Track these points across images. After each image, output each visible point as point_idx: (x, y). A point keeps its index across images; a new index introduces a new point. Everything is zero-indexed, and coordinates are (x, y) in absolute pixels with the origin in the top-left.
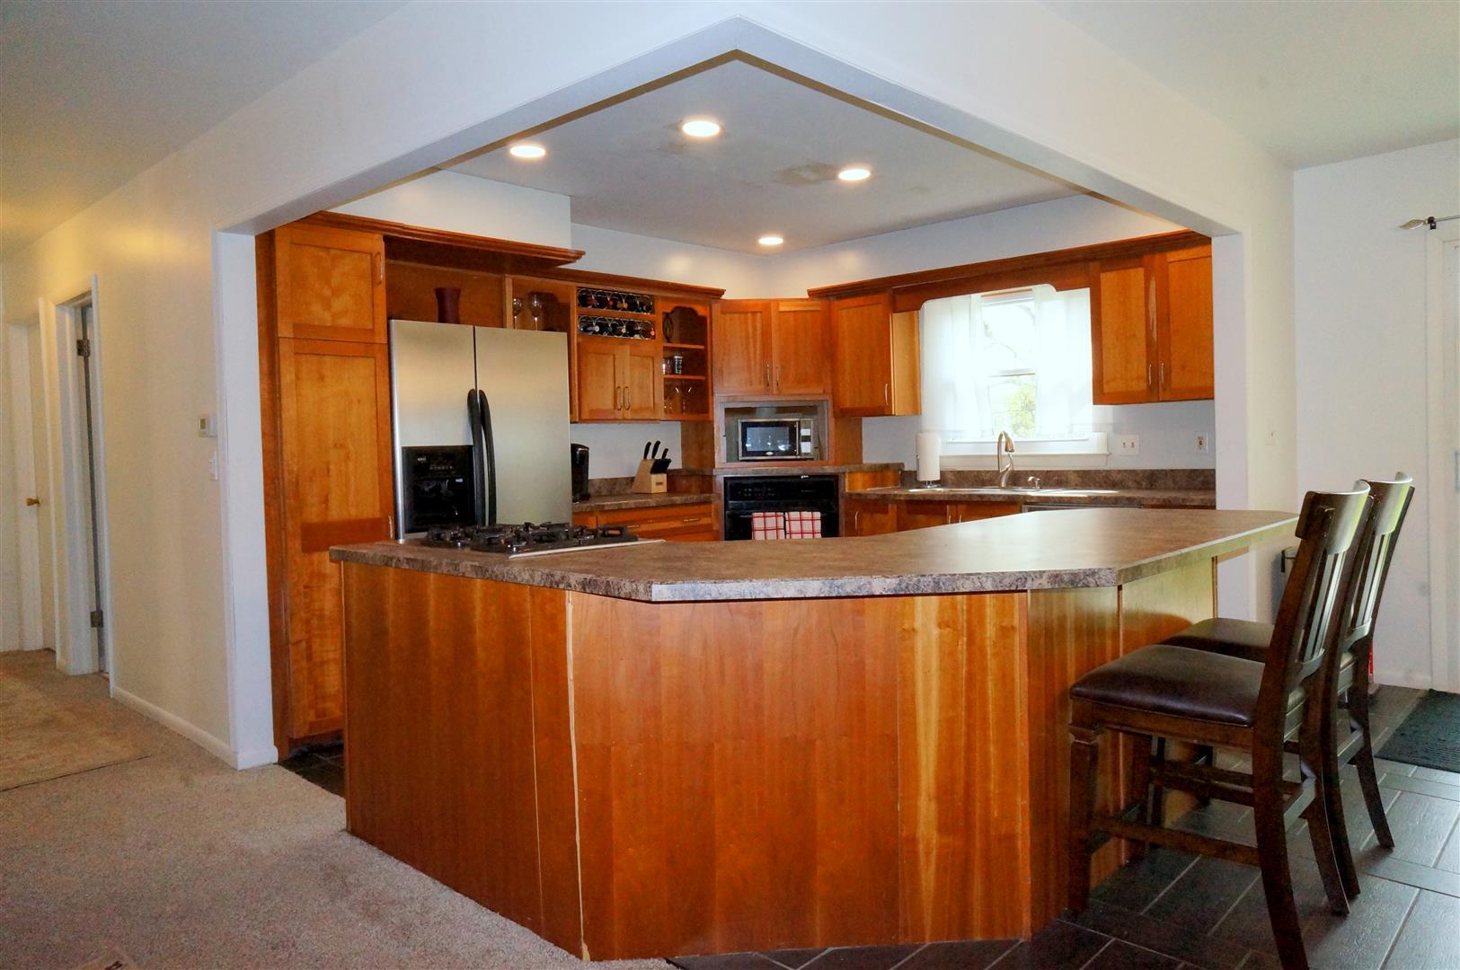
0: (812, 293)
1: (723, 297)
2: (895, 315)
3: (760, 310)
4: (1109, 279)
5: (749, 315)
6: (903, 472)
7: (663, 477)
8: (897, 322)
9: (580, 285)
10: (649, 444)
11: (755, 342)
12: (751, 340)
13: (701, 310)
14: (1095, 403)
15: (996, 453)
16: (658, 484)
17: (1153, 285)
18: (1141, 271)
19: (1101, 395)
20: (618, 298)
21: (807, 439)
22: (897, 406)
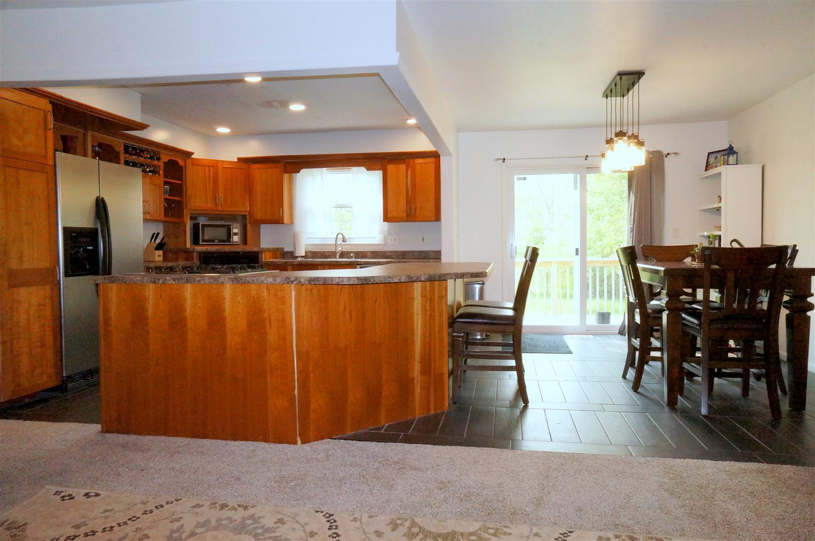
0: (239, 159)
1: (193, 156)
2: (285, 174)
3: (214, 165)
4: (391, 168)
5: (207, 168)
6: (284, 252)
7: (161, 252)
8: (286, 176)
9: (125, 142)
10: (154, 234)
11: (209, 182)
12: (207, 181)
13: (181, 162)
14: (384, 221)
15: (334, 243)
16: (159, 256)
17: (409, 172)
18: (404, 166)
19: (386, 218)
20: (142, 151)
21: (236, 234)
22: (286, 219)
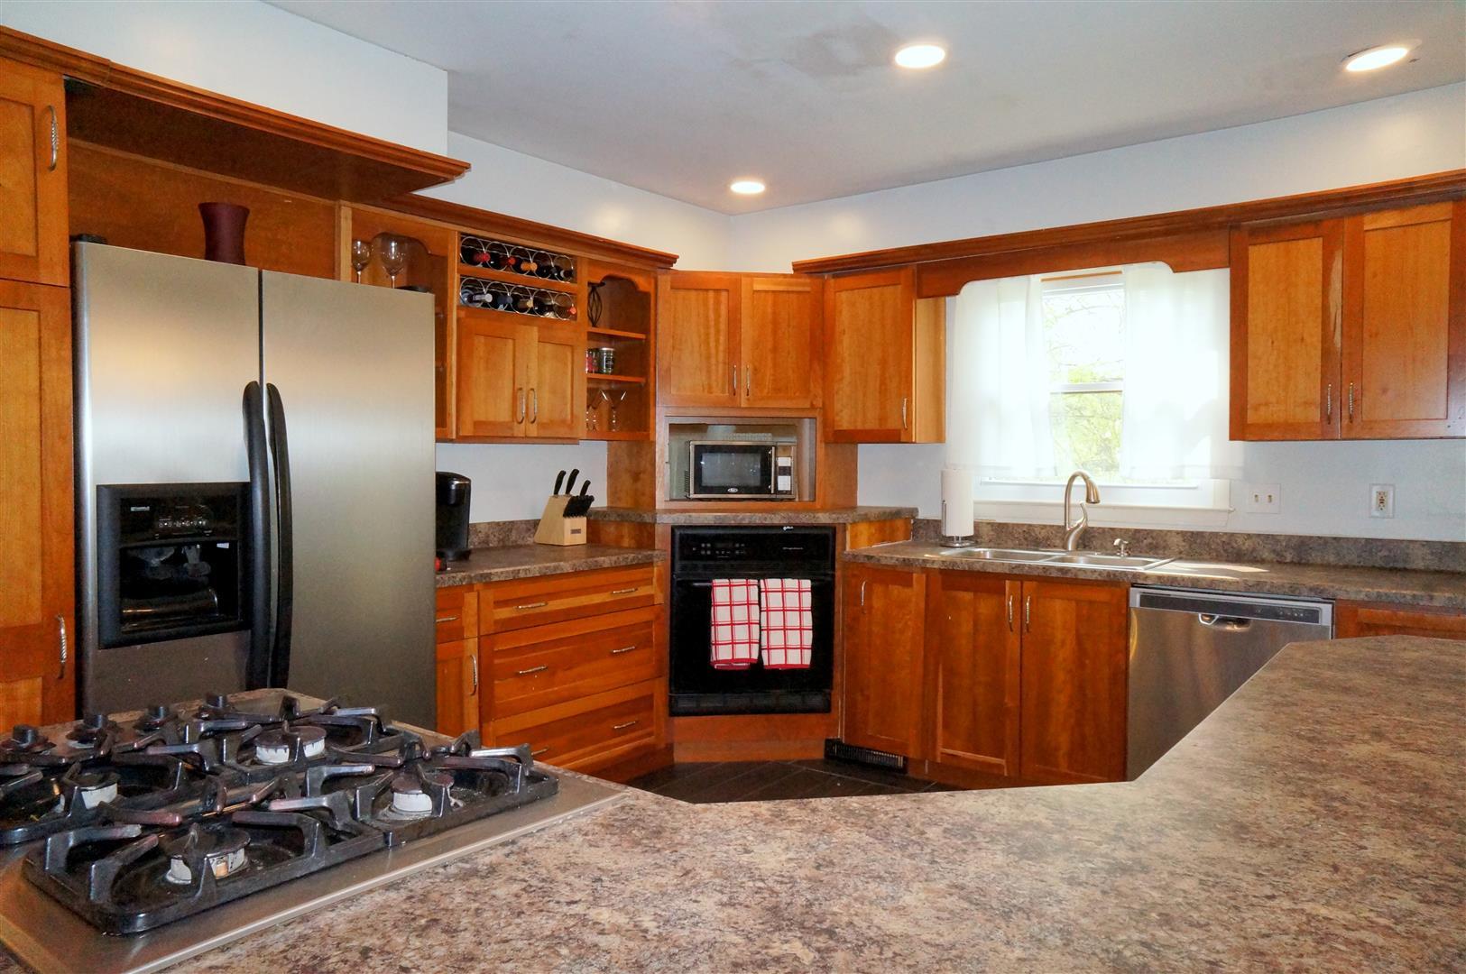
0: (800, 268)
1: (675, 267)
2: (919, 301)
3: (726, 287)
4: (1262, 257)
5: (711, 294)
6: (917, 522)
7: (580, 522)
8: (922, 307)
9: (465, 230)
10: (562, 474)
11: (718, 332)
12: (712, 331)
13: (642, 283)
14: (1232, 438)
15: (1062, 501)
16: (574, 532)
17: (1337, 266)
19: (1242, 426)
20: (522, 255)
21: (785, 471)
22: (919, 428)
